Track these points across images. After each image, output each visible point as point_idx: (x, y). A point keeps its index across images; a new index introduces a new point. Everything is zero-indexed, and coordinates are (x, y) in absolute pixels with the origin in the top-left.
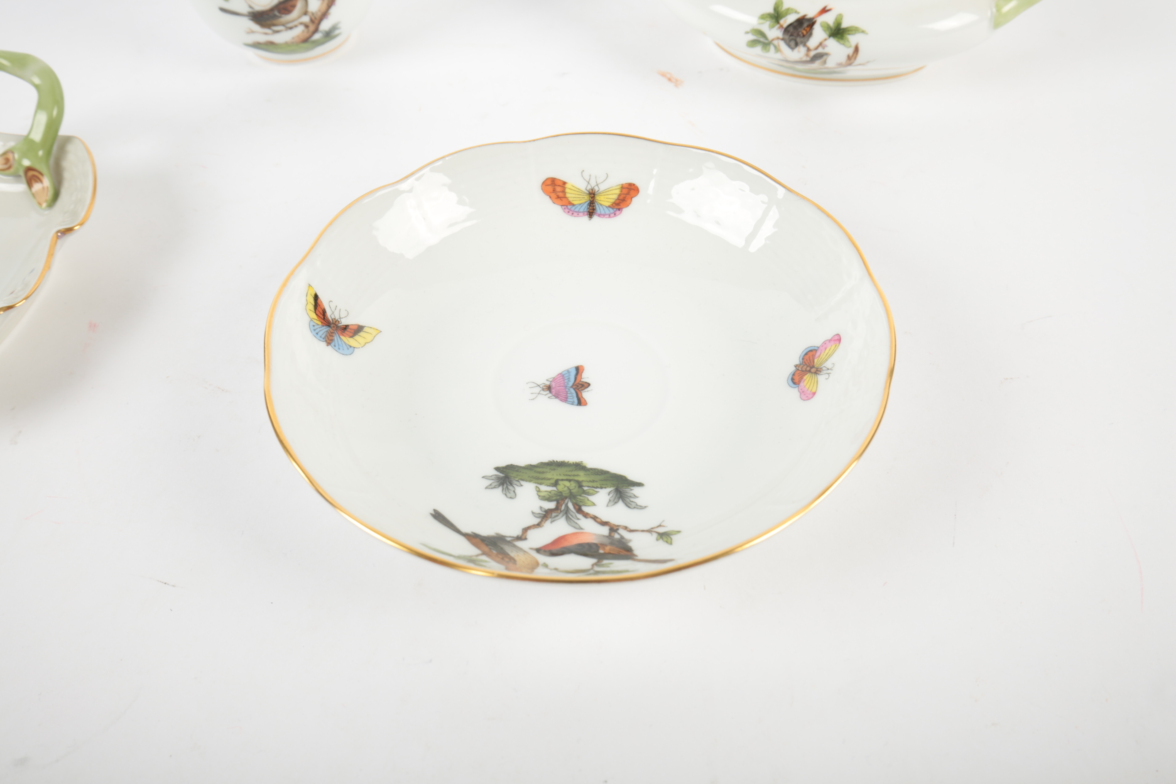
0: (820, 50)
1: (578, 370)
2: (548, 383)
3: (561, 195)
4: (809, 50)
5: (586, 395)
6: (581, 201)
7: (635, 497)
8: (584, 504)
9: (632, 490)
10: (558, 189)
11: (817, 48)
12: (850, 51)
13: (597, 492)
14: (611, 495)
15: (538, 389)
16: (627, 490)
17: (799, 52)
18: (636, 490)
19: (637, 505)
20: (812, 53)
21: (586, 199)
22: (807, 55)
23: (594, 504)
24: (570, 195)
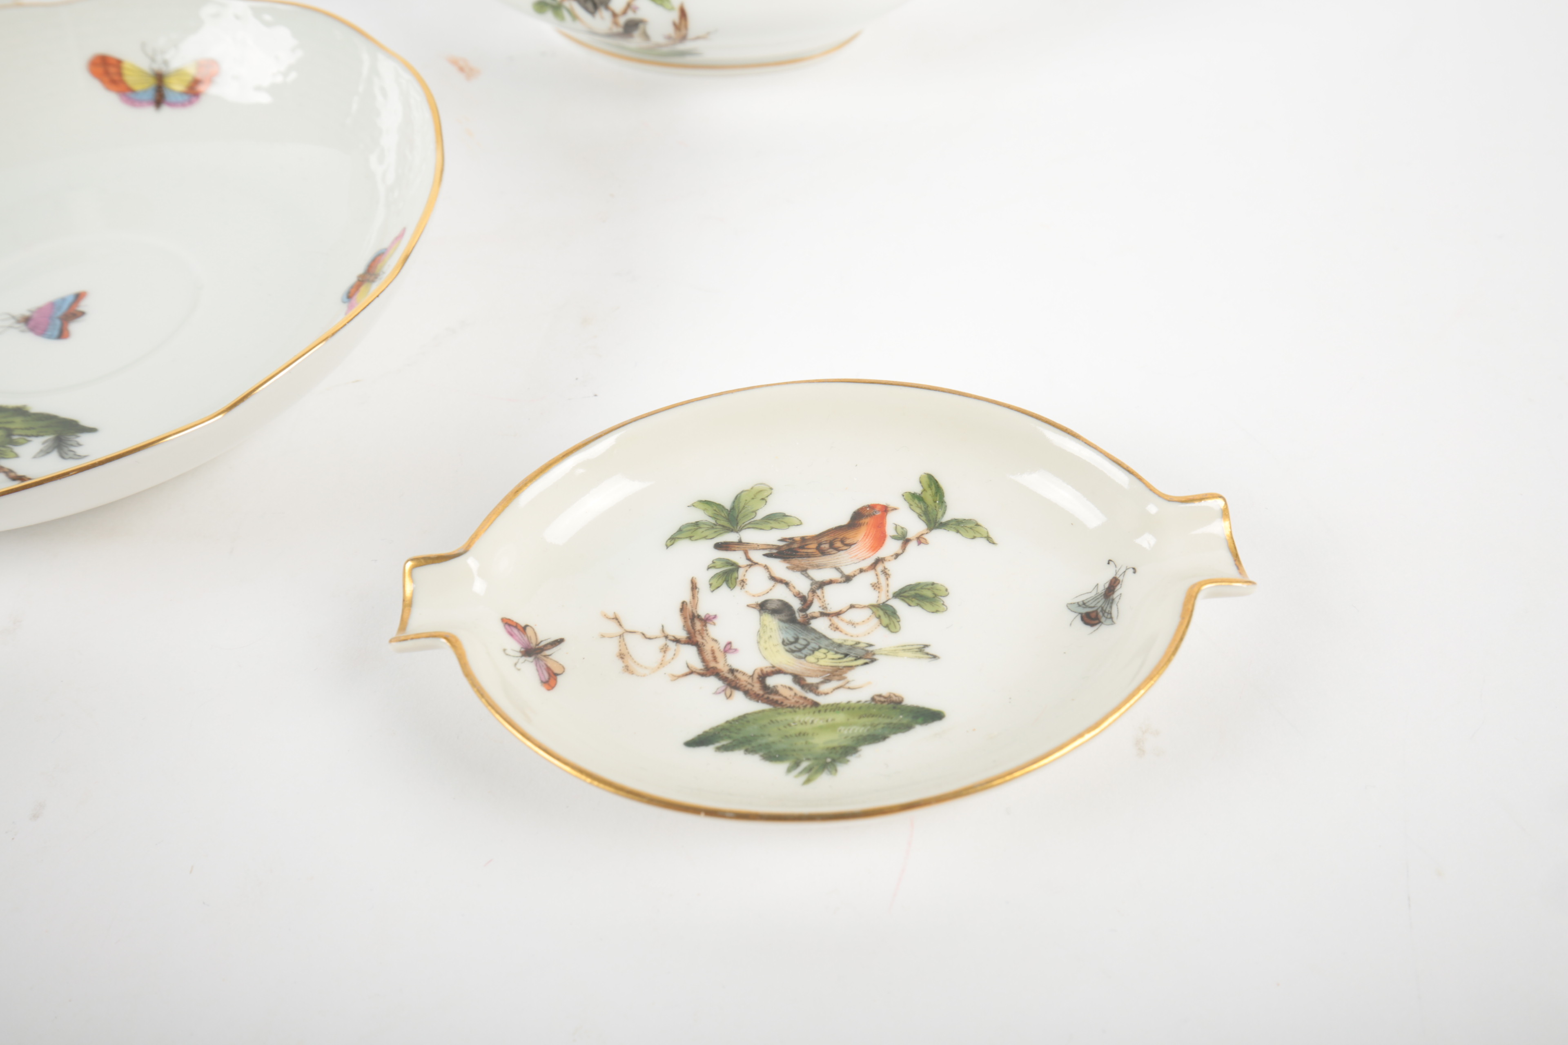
0: (630, 15)
1: (79, 297)
2: (27, 314)
3: (116, 78)
4: (615, 15)
5: (75, 327)
6: (143, 85)
7: (79, 445)
8: (3, 456)
9: (78, 437)
10: (112, 70)
11: (625, 12)
12: (675, 16)
13: (29, 441)
14: (46, 445)
15: (11, 322)
16: (70, 437)
17: (602, 18)
18: (84, 438)
19: (75, 455)
20: (622, 20)
21: (151, 83)
22: (616, 23)
23: (17, 456)
24: (130, 78)
